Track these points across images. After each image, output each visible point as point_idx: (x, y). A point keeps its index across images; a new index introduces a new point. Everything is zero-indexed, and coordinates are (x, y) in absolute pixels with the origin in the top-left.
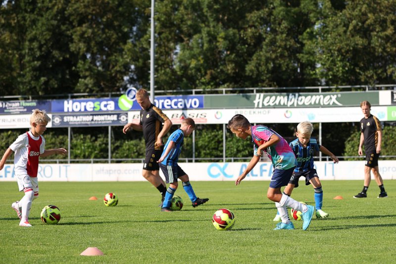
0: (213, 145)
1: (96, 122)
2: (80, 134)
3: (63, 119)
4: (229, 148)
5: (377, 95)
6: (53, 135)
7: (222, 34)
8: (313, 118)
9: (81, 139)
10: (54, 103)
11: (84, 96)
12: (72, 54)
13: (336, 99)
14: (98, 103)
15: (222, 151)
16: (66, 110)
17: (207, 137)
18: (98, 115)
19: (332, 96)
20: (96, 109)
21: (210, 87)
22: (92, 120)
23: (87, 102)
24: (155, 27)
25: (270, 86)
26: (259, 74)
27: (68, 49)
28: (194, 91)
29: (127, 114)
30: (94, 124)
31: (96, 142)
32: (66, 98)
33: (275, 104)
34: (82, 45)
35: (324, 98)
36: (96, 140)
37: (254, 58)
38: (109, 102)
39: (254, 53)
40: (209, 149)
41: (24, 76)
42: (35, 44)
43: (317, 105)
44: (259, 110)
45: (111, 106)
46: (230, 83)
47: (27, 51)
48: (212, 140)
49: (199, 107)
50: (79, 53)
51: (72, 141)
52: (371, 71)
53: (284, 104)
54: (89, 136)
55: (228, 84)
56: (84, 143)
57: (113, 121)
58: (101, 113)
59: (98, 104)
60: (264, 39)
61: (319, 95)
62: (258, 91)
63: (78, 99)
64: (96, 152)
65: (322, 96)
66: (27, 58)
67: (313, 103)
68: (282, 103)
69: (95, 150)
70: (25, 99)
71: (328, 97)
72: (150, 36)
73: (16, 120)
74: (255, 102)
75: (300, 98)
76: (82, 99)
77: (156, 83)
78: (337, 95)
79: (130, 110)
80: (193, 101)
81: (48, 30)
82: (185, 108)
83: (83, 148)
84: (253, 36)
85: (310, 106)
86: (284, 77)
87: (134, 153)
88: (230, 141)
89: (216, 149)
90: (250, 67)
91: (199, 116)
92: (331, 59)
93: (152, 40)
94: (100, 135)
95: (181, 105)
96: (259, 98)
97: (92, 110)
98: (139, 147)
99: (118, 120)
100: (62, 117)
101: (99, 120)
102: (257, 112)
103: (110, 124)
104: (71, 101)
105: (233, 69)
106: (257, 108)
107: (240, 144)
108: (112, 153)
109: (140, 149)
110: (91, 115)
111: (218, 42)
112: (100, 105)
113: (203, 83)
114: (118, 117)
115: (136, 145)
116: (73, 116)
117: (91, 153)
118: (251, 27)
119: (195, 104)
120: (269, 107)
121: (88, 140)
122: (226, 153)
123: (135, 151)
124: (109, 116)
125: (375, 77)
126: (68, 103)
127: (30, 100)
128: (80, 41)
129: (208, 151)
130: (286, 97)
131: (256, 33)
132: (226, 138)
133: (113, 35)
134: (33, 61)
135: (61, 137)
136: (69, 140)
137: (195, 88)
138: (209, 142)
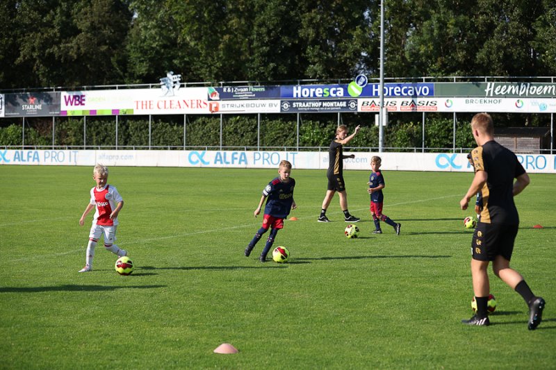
0: (442, 133)
1: (325, 109)
2: (309, 120)
3: (292, 105)
4: (459, 137)
6: (283, 121)
7: (452, 21)
8: (545, 108)
9: (310, 125)
10: (283, 89)
11: (313, 82)
12: (301, 40)
14: (328, 89)
15: (452, 140)
16: (295, 96)
17: (437, 125)
18: (327, 101)
20: (324, 95)
21: (440, 74)
22: (322, 106)
23: (316, 88)
24: (385, 13)
25: (502, 75)
26: (490, 62)
27: (298, 34)
28: (424, 78)
29: (356, 100)
30: (323, 111)
31: (325, 129)
32: (295, 83)
33: (507, 93)
34: (311, 31)
36: (325, 126)
37: (485, 45)
38: (338, 89)
39: (485, 41)
40: (438, 137)
41: (253, 61)
42: (264, 30)
43: (548, 96)
44: (490, 99)
45: (341, 92)
46: (462, 71)
47: (255, 36)
48: (442, 128)
49: (429, 95)
50: (308, 38)
51: (301, 127)
53: (516, 93)
54: (318, 122)
55: (459, 71)
56: (313, 129)
57: (342, 107)
58: (330, 99)
59: (327, 91)
60: (496, 27)
61: (551, 85)
62: (488, 80)
63: (307, 85)
64: (325, 139)
65: (554, 87)
66: (255, 44)
67: (545, 93)
68: (513, 92)
69: (324, 137)
70: (253, 84)
72: (380, 22)
73: (245, 105)
74: (486, 90)
75: (532, 88)
76: (312, 85)
77: (385, 69)
79: (359, 97)
80: (424, 88)
81: (276, 15)
82: (415, 96)
83: (312, 134)
84: (485, 24)
85: (543, 96)
86: (515, 66)
87: (363, 140)
88: (460, 130)
89: (446, 138)
90: (481, 55)
91: (429, 103)
93: (382, 27)
94: (330, 122)
95: (411, 93)
96: (490, 87)
97: (321, 96)
98: (368, 134)
99: (348, 107)
100: (291, 103)
101: (328, 106)
102: (488, 101)
103: (339, 110)
104: (300, 88)
105: (464, 56)
106: (487, 97)
109: (369, 136)
110: (320, 101)
111: (448, 28)
112: (329, 91)
113: (434, 71)
114: (347, 104)
115: (366, 132)
116: (302, 102)
117: (320, 139)
118: (482, 14)
119: (425, 92)
120: (500, 96)
121: (317, 126)
122: (456, 142)
123: (365, 138)
124: (338, 102)
126: (297, 89)
127: (259, 86)
128: (308, 27)
129: (438, 140)
130: (517, 87)
131: (487, 20)
132: (456, 127)
133: (342, 21)
134: (262, 46)
135: (290, 123)
136: (298, 126)
137: (425, 76)
138: (439, 131)
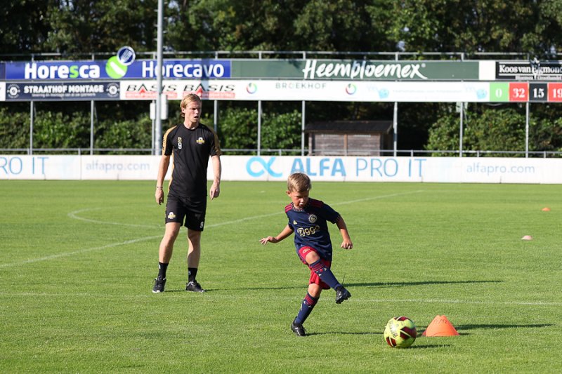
0: (242, 129)
1: (73, 95)
2: (46, 112)
3: (22, 90)
4: (265, 134)
5: (477, 67)
6: (6, 112)
8: (386, 95)
9: (48, 119)
11: (54, 57)
13: (419, 70)
14: (76, 67)
15: (255, 139)
16: (27, 76)
17: (234, 118)
18: (75, 84)
19: (413, 66)
20: (71, 76)
21: (239, 48)
22: (67, 92)
23: (59, 65)
25: (326, 49)
28: (217, 53)
29: (119, 83)
30: (69, 98)
31: (71, 123)
32: (28, 59)
33: (333, 75)
35: (402, 68)
36: (70, 120)
37: (307, 9)
38: (92, 67)
39: (305, 3)
40: (237, 135)
43: (391, 78)
44: (310, 82)
45: (95, 72)
46: (268, 43)
48: (242, 123)
49: (223, 76)
51: (35, 121)
52: (470, 33)
53: (346, 74)
54: (61, 114)
55: (264, 44)
56: (53, 124)
57: (98, 94)
58: (80, 82)
59: (75, 69)
61: (395, 64)
62: (308, 57)
63: (45, 61)
64: (71, 137)
65: (399, 66)
67: (386, 75)
68: (343, 74)
69: (70, 135)
71: (408, 67)
74: (304, 71)
75: (368, 67)
76: (52, 61)
78: (420, 64)
79: (123, 79)
80: (216, 67)
82: (204, 77)
83: (52, 131)
85: (383, 79)
86: (347, 38)
87: (127, 139)
88: (267, 125)
89: (247, 135)
90: (300, 23)
91: (224, 88)
92: (415, 15)
94: (77, 113)
95: (198, 73)
96: (310, 66)
97: (66, 76)
98: (133, 131)
99: (106, 92)
100: (21, 87)
101: (77, 91)
102: (307, 86)
103: (93, 97)
104: (34, 65)
105: (275, 24)
106: (306, 80)
107: (281, 129)
108: (95, 138)
109: (136, 133)
110: (65, 84)
112: (78, 70)
113: (229, 43)
114: (105, 89)
115: (131, 128)
116: (38, 85)
117: (64, 138)
119: (218, 72)
120: (324, 78)
122: (261, 141)
123: (129, 136)
124: (92, 86)
125: (474, 42)
126: (31, 67)
129: (236, 139)
130: (349, 66)
132: (262, 120)
135: (18, 115)
136: (31, 119)
137: (216, 50)
138: (237, 126)
